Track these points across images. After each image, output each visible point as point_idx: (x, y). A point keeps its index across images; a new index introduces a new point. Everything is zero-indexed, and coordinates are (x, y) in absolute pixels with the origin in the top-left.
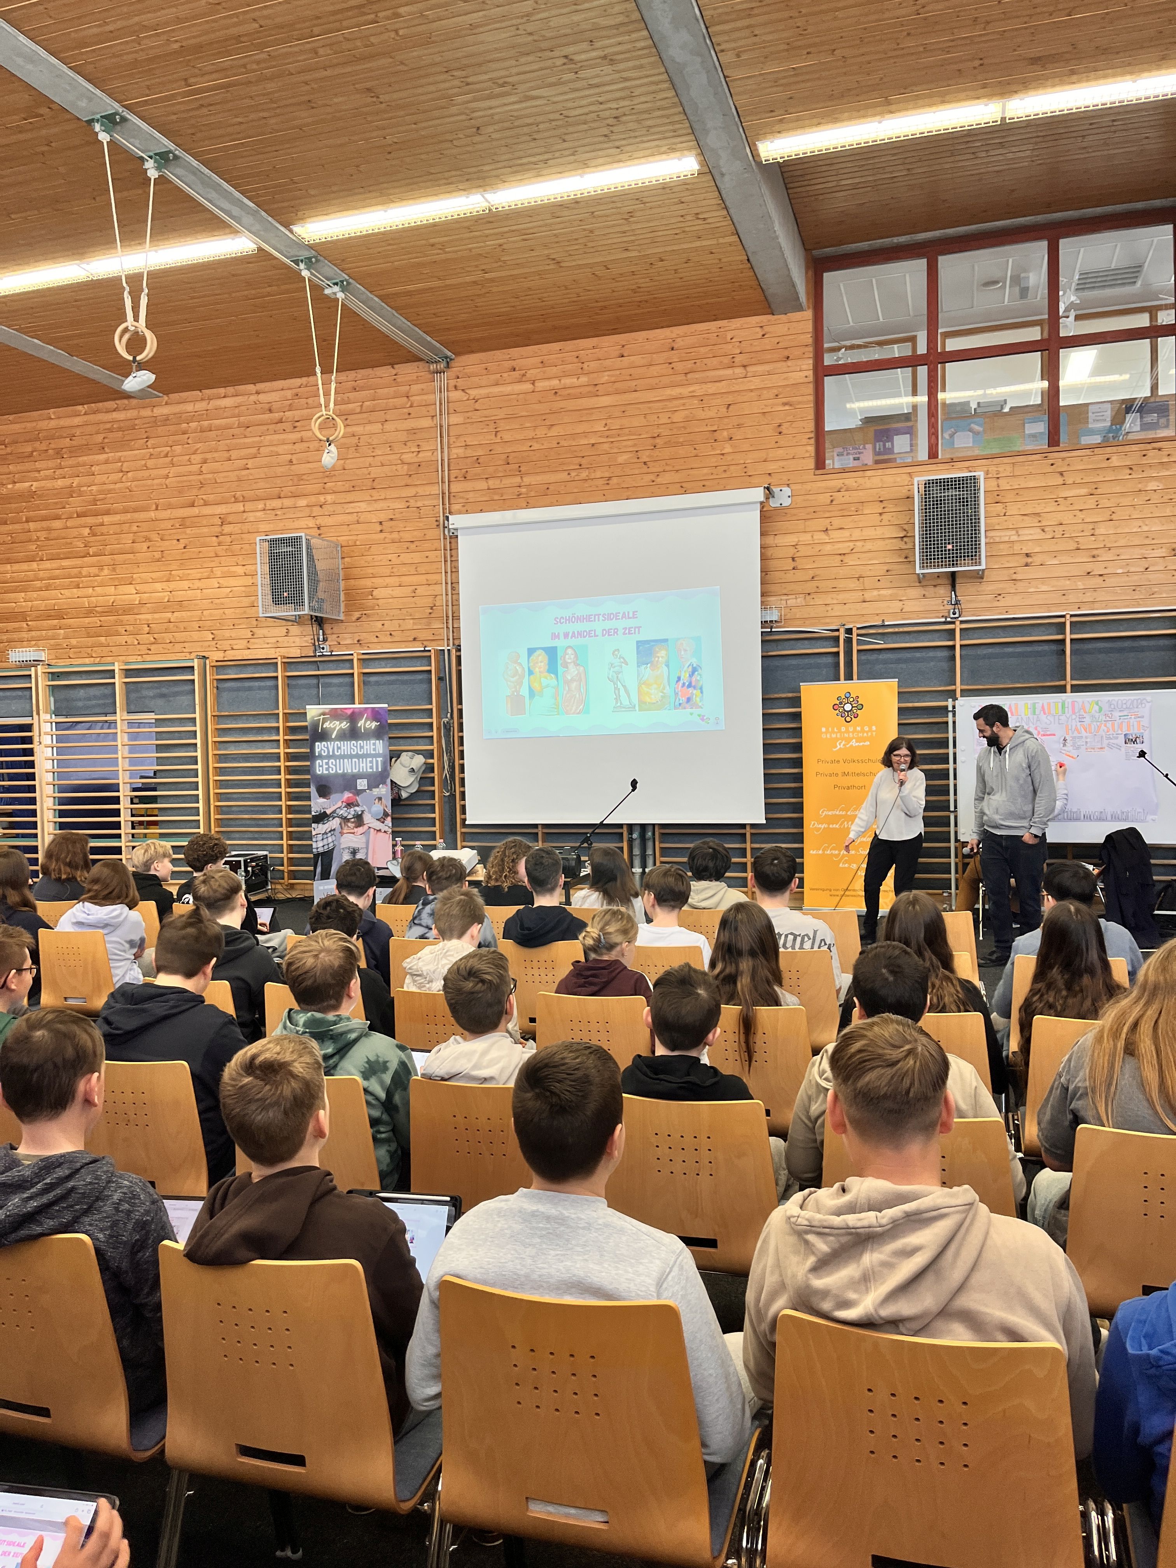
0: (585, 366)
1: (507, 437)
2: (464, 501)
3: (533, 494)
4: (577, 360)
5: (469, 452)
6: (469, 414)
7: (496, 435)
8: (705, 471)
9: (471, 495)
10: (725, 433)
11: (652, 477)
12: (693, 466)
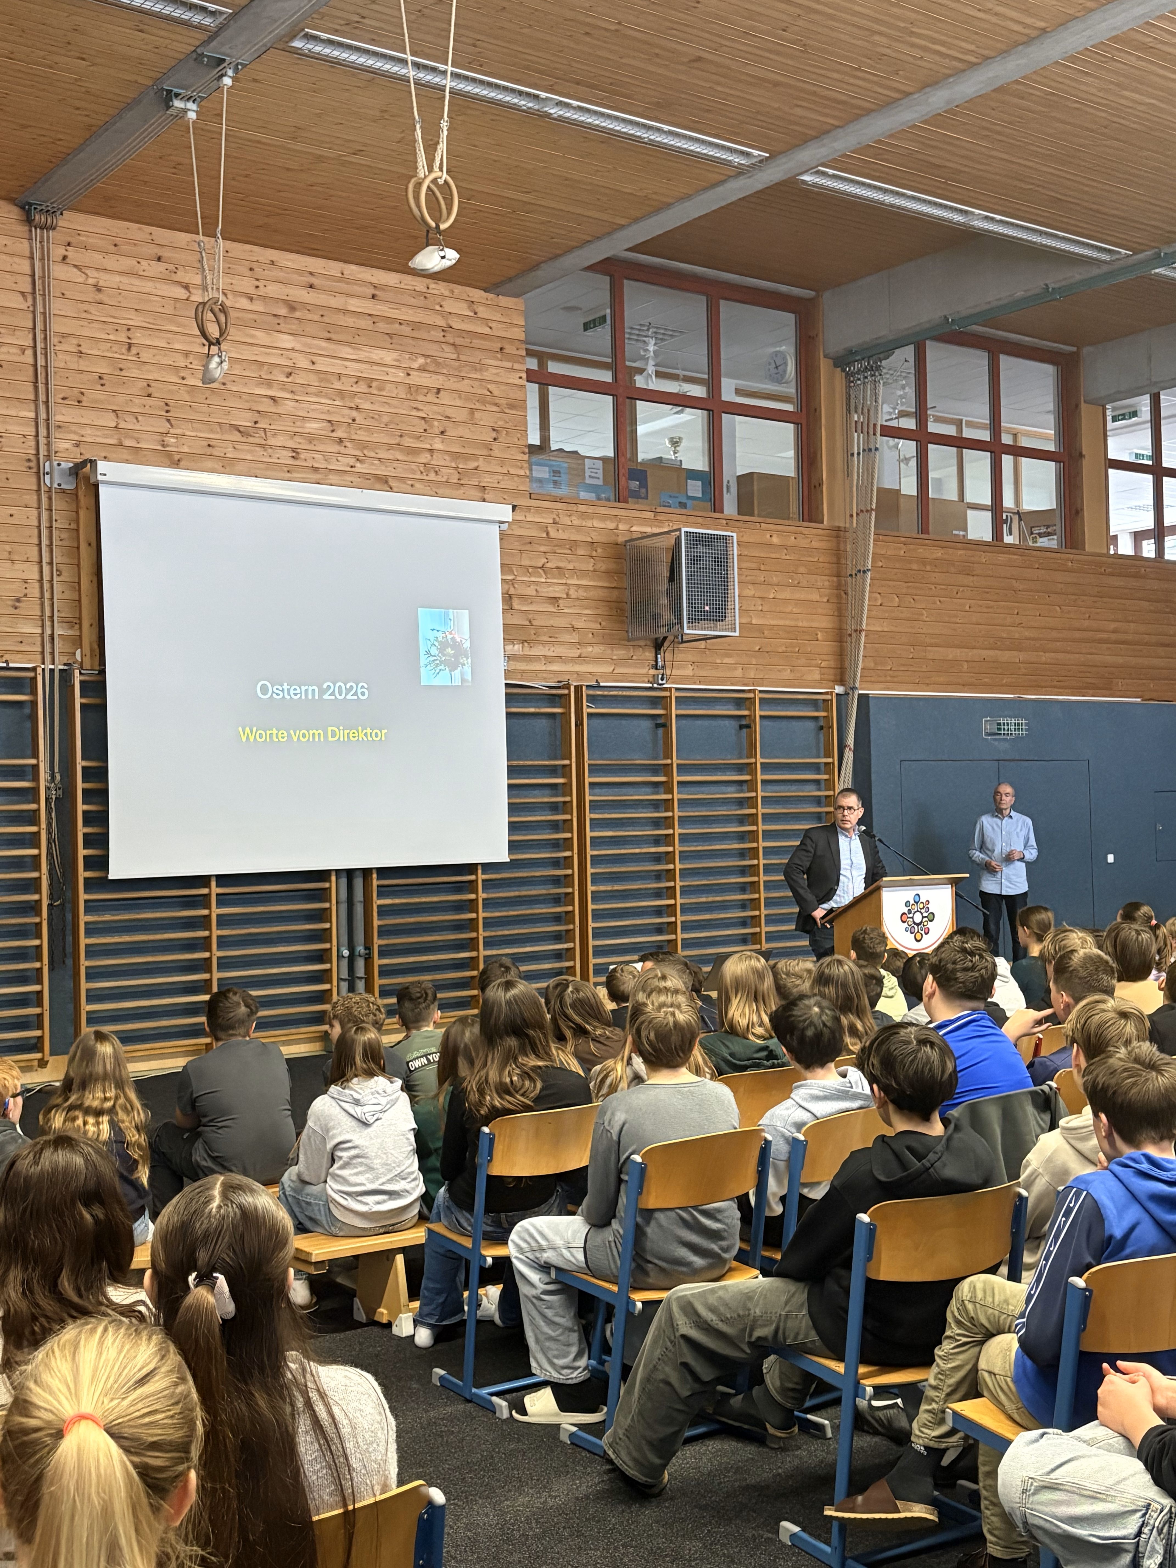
0: (261, 284)
1: (146, 356)
2: (77, 438)
3: (185, 449)
4: (249, 273)
5: (83, 365)
6: (86, 307)
7: (129, 349)
8: (413, 466)
9: (88, 431)
10: (436, 423)
11: (352, 461)
12: (400, 458)
